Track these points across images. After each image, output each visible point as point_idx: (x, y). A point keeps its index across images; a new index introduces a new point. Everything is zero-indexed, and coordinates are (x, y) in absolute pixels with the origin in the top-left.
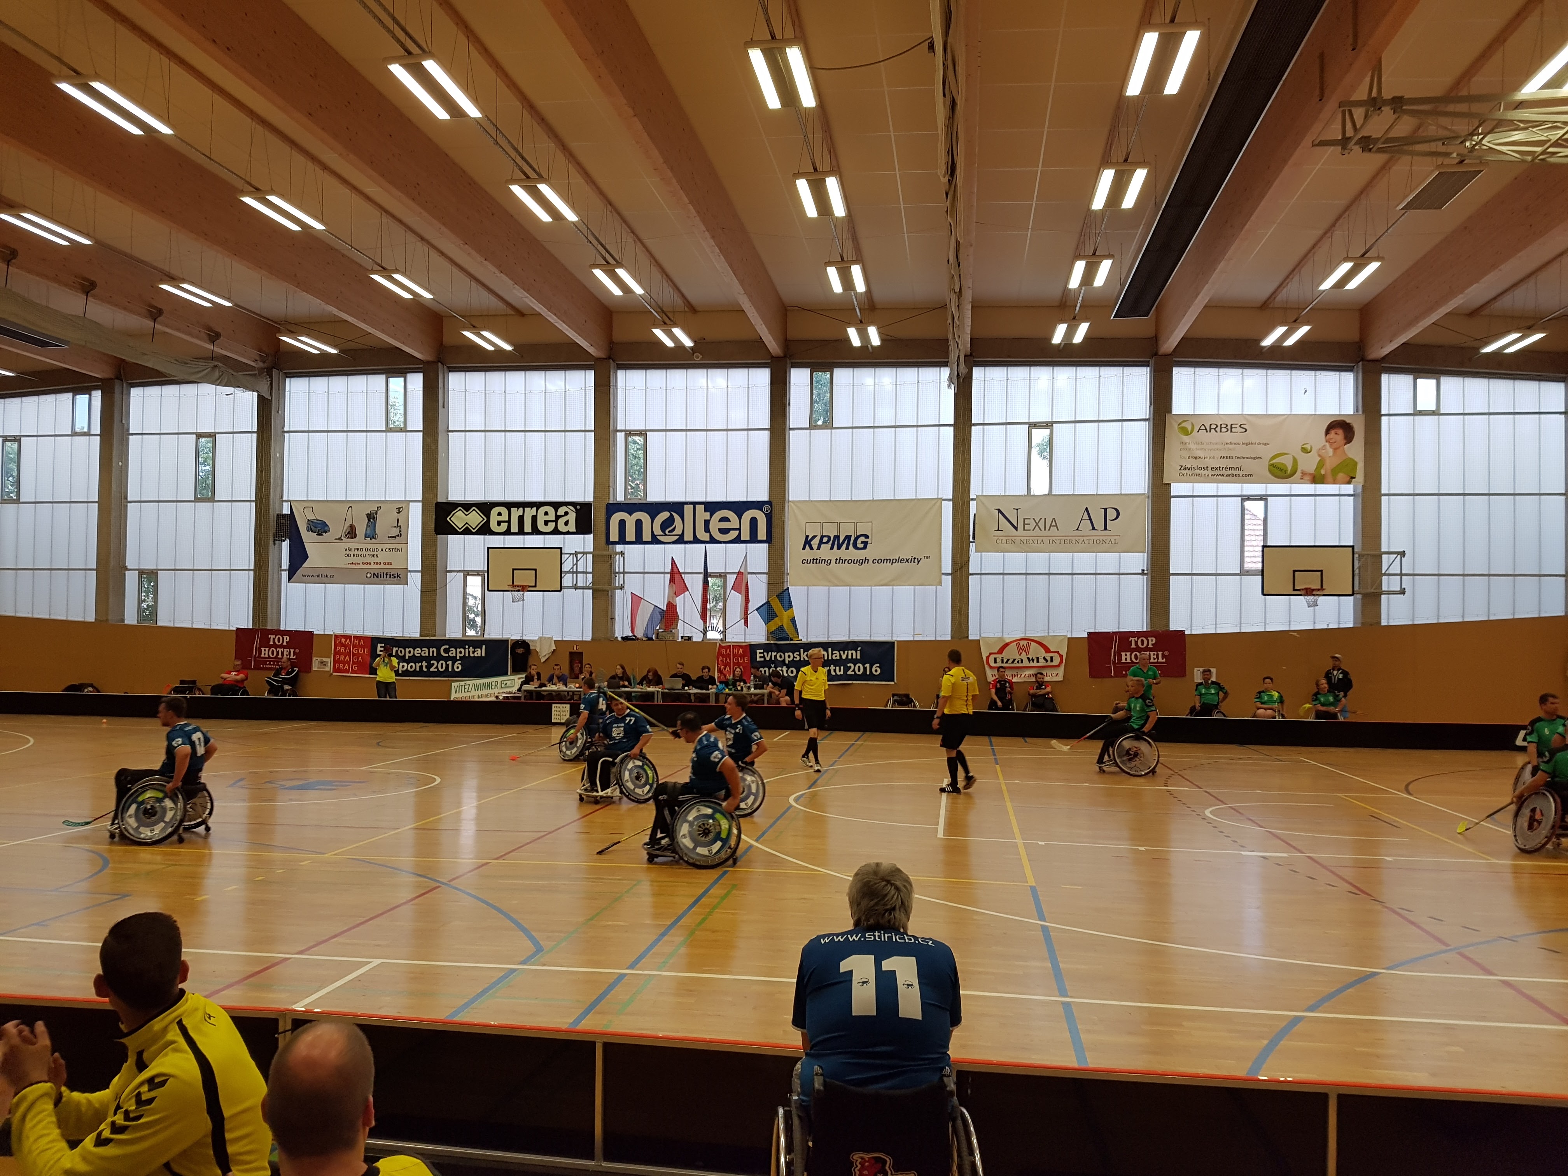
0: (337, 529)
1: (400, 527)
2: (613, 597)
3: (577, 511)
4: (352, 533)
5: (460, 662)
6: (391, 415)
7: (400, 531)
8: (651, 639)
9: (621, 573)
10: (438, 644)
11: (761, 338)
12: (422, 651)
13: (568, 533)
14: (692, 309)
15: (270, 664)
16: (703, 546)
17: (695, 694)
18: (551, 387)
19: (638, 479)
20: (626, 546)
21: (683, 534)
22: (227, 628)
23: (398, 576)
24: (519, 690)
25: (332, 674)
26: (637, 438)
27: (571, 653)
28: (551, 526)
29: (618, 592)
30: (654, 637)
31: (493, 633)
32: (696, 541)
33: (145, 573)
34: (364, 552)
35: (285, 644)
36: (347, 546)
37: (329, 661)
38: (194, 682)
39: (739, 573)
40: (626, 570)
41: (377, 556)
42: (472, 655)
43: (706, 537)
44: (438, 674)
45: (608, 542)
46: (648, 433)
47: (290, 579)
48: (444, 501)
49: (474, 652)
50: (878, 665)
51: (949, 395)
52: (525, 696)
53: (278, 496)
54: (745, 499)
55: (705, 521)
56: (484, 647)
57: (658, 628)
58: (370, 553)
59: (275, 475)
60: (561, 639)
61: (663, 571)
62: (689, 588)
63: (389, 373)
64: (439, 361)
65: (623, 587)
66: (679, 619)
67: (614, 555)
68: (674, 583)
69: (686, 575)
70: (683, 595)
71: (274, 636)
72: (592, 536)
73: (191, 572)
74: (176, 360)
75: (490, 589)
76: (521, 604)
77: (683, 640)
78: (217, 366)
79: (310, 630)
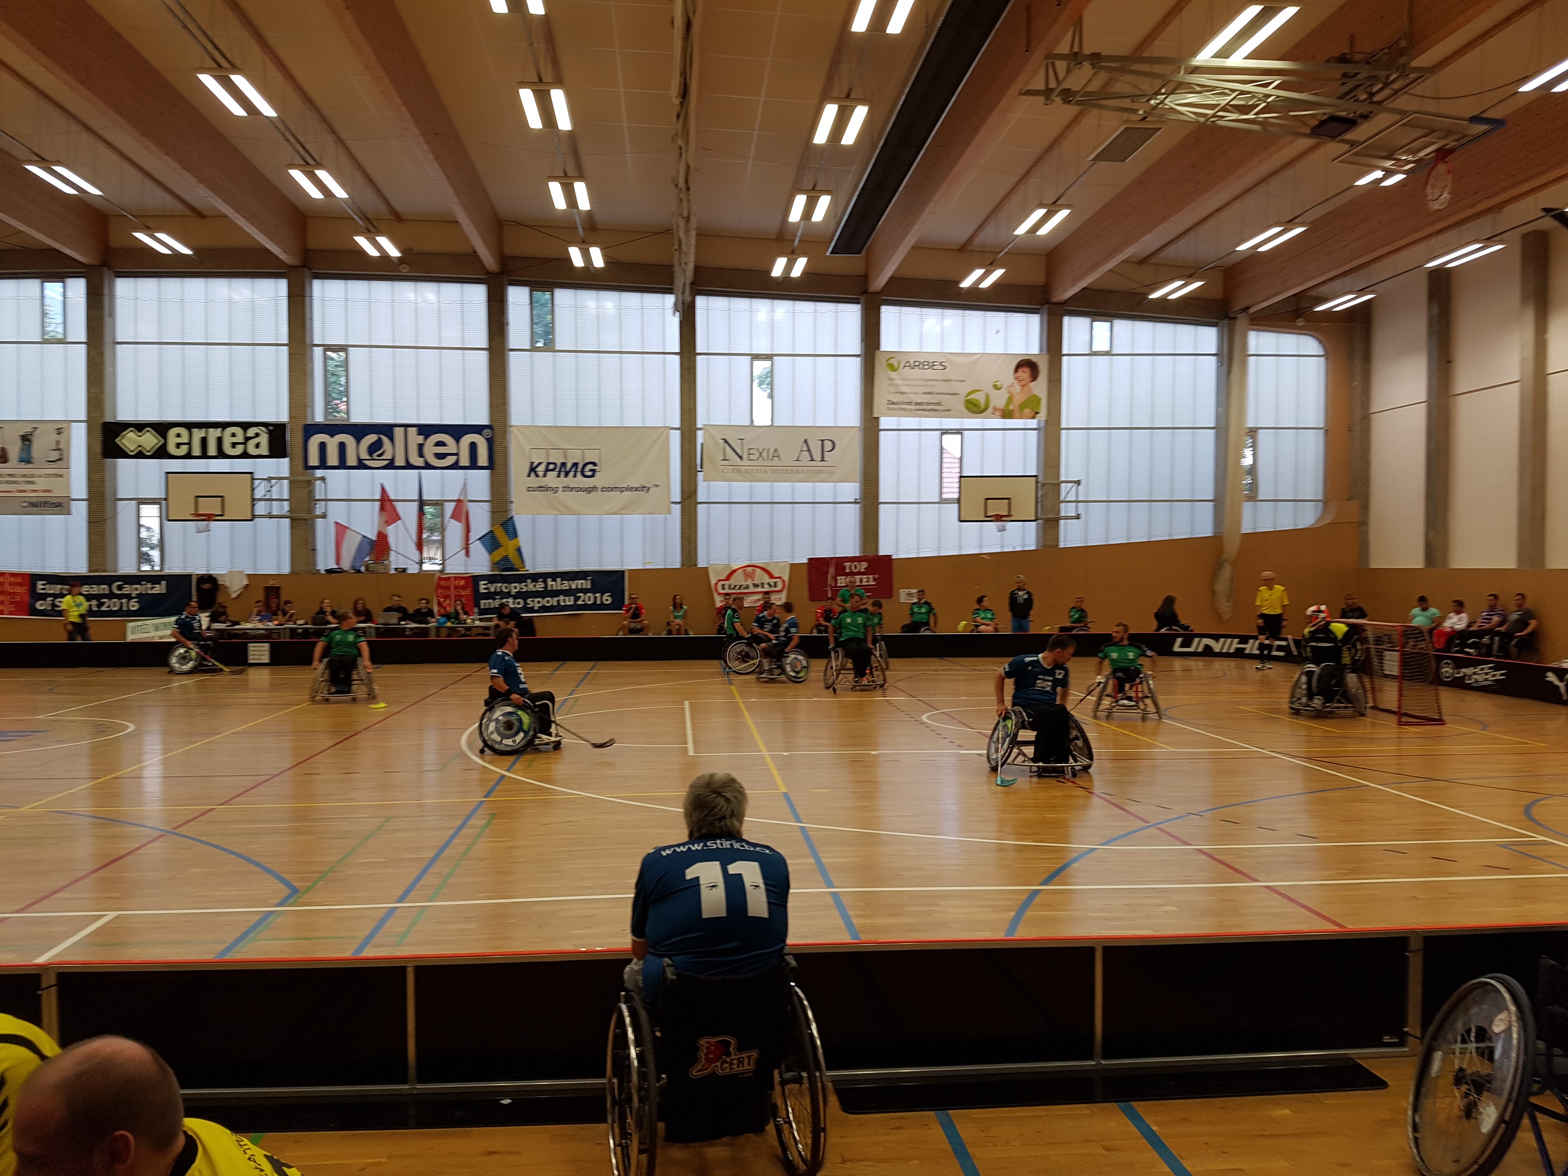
1: (61, 450)
2: (313, 527)
3: (270, 433)
4: (3, 457)
5: (136, 600)
6: (48, 323)
8: (359, 571)
9: (322, 500)
10: (108, 580)
11: (475, 252)
12: (91, 588)
14: (398, 218)
16: (417, 471)
17: (412, 629)
18: (235, 297)
19: (339, 399)
20: (328, 471)
26: (337, 354)
27: (266, 588)
29: (319, 521)
30: (363, 569)
31: (175, 568)
32: (409, 466)
34: (18, 479)
39: (458, 501)
40: (328, 497)
41: (33, 483)
42: (150, 592)
44: (110, 613)
46: (350, 349)
48: (112, 420)
49: (152, 589)
50: (608, 594)
51: (674, 322)
54: (463, 423)
56: (164, 582)
57: (367, 559)
58: (26, 479)
60: (254, 573)
61: (371, 498)
62: (401, 516)
63: (46, 277)
64: (104, 265)
65: (326, 515)
66: (391, 550)
67: (314, 481)
68: (385, 511)
69: (398, 503)
70: (395, 524)
72: (287, 460)
75: (169, 518)
76: (206, 535)
77: (397, 572)
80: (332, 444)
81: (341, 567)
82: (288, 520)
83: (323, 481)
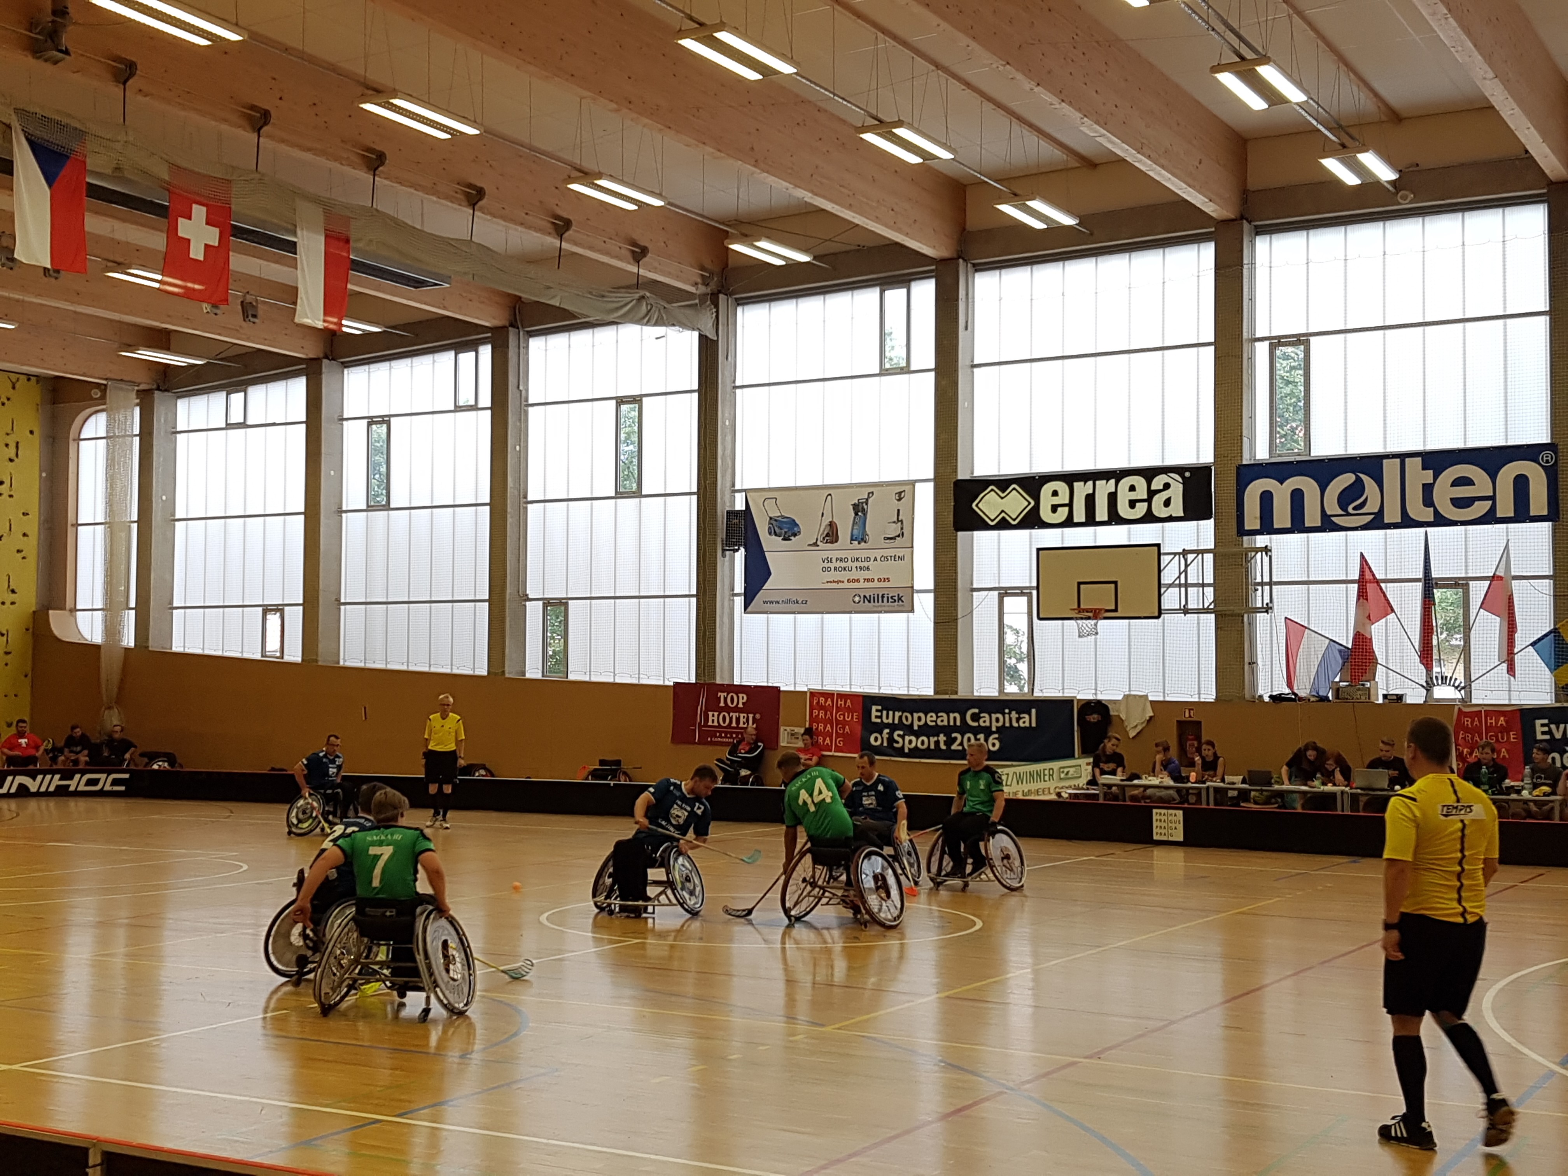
0: (812, 529)
1: (902, 521)
2: (1252, 624)
3: (1185, 482)
4: (832, 535)
5: (996, 736)
6: (887, 349)
7: (902, 529)
8: (1325, 699)
9: (1266, 584)
10: (962, 706)
12: (937, 717)
13: (1171, 519)
14: (1395, 116)
15: (721, 737)
16: (1422, 530)
18: (1140, 278)
19: (1294, 420)
20: (1274, 537)
21: (1380, 513)
22: (661, 683)
23: (899, 599)
24: (1093, 782)
26: (1289, 350)
27: (1179, 723)
28: (1141, 509)
30: (1330, 695)
31: (1049, 689)
33: (553, 605)
34: (849, 564)
35: (741, 705)
36: (825, 554)
38: (618, 763)
39: (1494, 578)
40: (1274, 579)
41: (868, 568)
42: (1015, 724)
43: (1428, 515)
45: (1242, 532)
46: (1312, 339)
47: (745, 610)
48: (968, 477)
49: (1018, 720)
52: (1105, 794)
53: (728, 484)
54: (1502, 443)
55: (1424, 485)
56: (1034, 711)
57: (1337, 679)
58: (859, 564)
59: (724, 454)
60: (1161, 699)
61: (1344, 578)
62: (1395, 607)
63: (886, 283)
64: (959, 257)
65: (1271, 608)
66: (1377, 663)
67: (1253, 554)
68: (1367, 599)
69: (1389, 585)
70: (1384, 620)
71: (725, 694)
72: (1211, 522)
73: (613, 601)
74: (591, 293)
75: (1041, 616)
76: (1093, 640)
77: (1387, 701)
78: (643, 297)
79: (775, 685)
80: (1281, 493)
81: (1296, 691)
82: (1213, 616)
83: (1266, 554)
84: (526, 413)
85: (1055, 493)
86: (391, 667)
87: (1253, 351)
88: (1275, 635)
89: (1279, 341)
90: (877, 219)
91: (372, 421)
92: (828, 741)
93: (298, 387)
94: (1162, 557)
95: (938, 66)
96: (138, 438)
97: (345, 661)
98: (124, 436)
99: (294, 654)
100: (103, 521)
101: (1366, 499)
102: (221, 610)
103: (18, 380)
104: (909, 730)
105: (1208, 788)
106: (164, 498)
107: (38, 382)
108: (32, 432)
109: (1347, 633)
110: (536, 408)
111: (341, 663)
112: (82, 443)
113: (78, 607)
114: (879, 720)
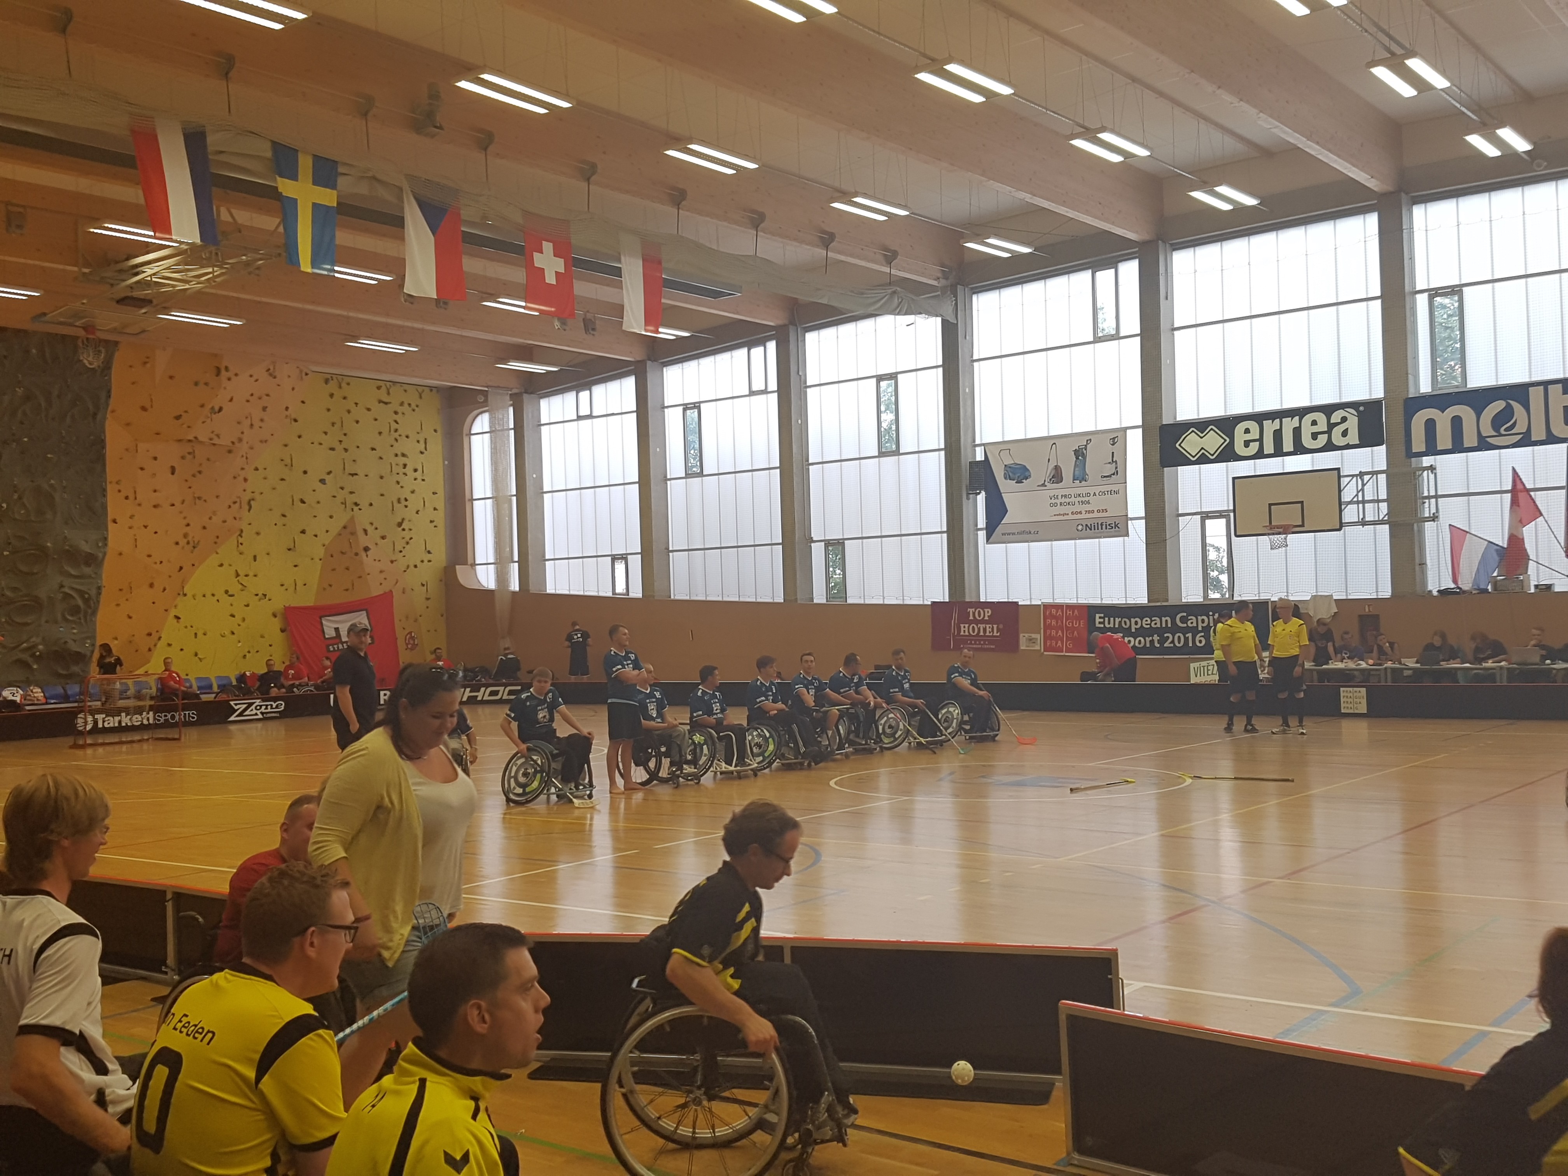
0: (1040, 472)
1: (1116, 461)
2: (1421, 532)
3: (1360, 415)
4: (1057, 476)
7: (1116, 468)
8: (1485, 591)
9: (1432, 497)
10: (1172, 611)
12: (1152, 621)
14: (1529, 97)
18: (1315, 246)
19: (1452, 359)
20: (1438, 457)
22: (921, 603)
23: (1116, 526)
25: (1043, 653)
28: (1322, 440)
29: (1428, 525)
30: (1489, 587)
33: (833, 545)
34: (1073, 499)
35: (986, 618)
36: (1052, 493)
37: (1039, 637)
41: (1088, 503)
44: (1174, 650)
45: (1411, 454)
47: (987, 541)
53: (970, 440)
57: (1495, 574)
58: (1080, 499)
59: (965, 415)
60: (1344, 597)
61: (1499, 489)
62: (1543, 511)
63: (1096, 267)
64: (1158, 239)
65: (1437, 517)
66: (1529, 559)
67: (1420, 472)
68: (1519, 506)
69: (1537, 493)
70: (1533, 523)
71: (974, 610)
72: (1383, 448)
73: (880, 539)
74: (852, 292)
75: (1238, 534)
76: (1284, 552)
77: (1538, 590)
78: (894, 292)
79: (1014, 600)
80: (1443, 420)
81: (1460, 586)
82: (1387, 527)
83: (1432, 472)
84: (806, 393)
85: (1247, 431)
86: (709, 599)
87: (1414, 302)
88: (1441, 539)
89: (1436, 292)
90: (1087, 213)
91: (686, 407)
92: (1059, 643)
93: (629, 383)
94: (1342, 479)
95: (1134, 80)
96: (513, 431)
97: (675, 595)
98: (502, 430)
99: (636, 592)
100: (491, 496)
101: (1515, 423)
102: (581, 560)
103: (423, 391)
104: (1128, 632)
105: (1386, 668)
106: (534, 476)
107: (438, 391)
108: (435, 431)
109: (1503, 535)
110: (813, 388)
111: (672, 597)
112: (473, 437)
113: (477, 562)
114: (1102, 626)
